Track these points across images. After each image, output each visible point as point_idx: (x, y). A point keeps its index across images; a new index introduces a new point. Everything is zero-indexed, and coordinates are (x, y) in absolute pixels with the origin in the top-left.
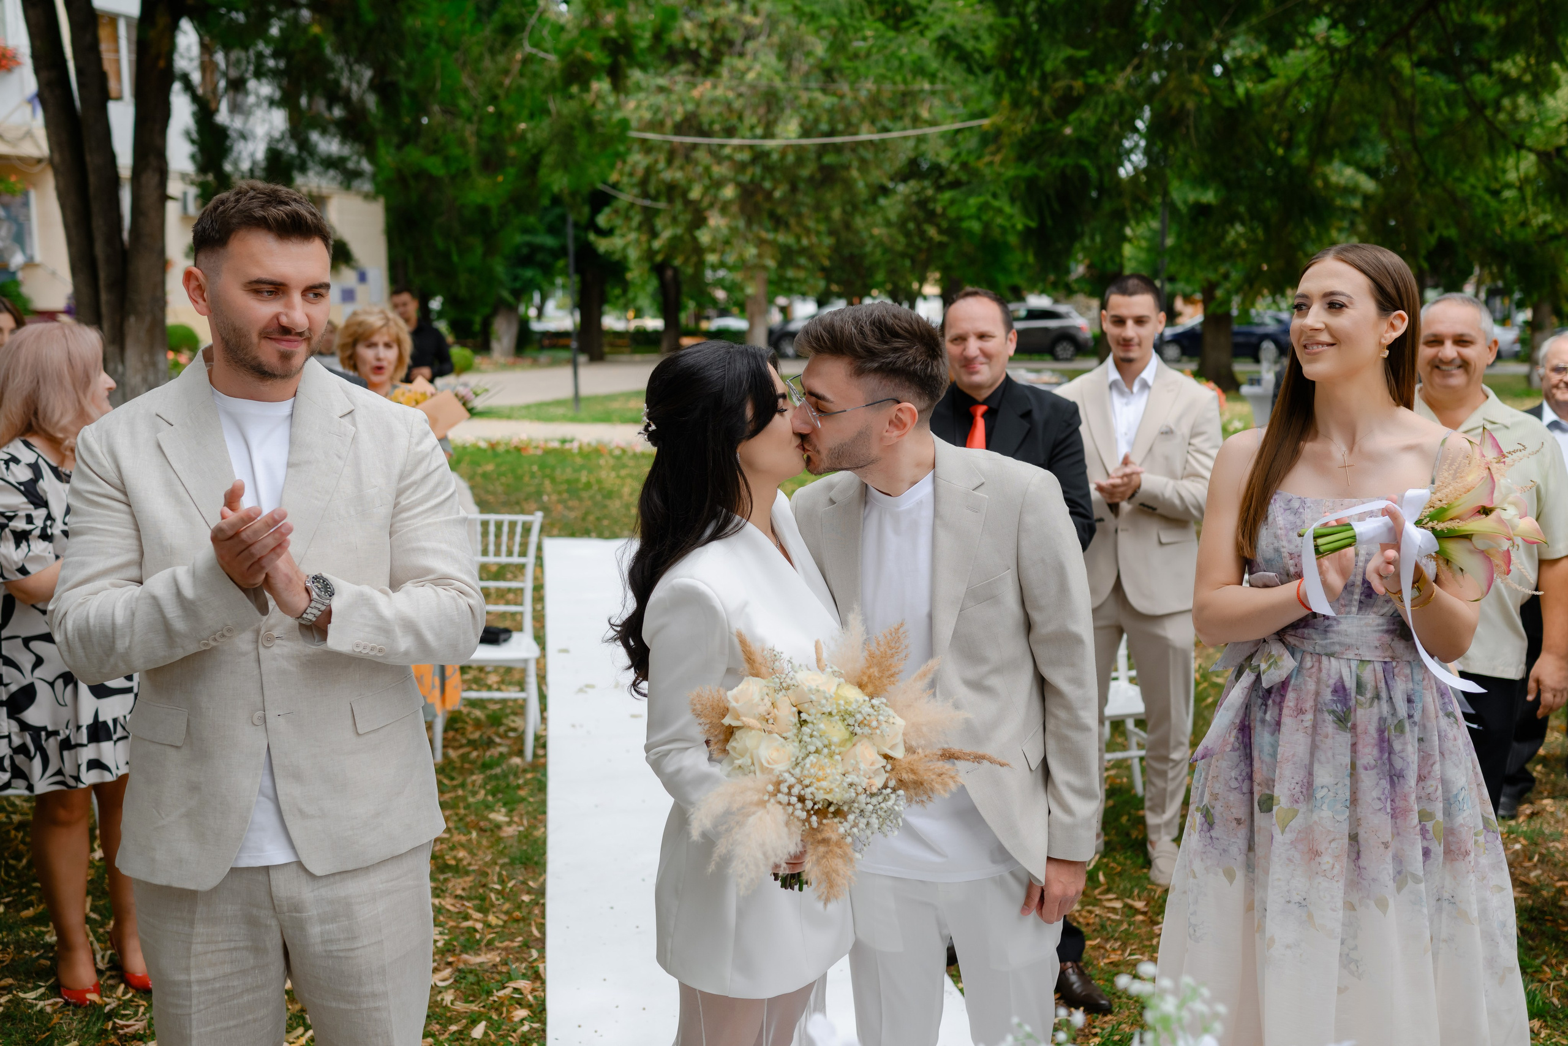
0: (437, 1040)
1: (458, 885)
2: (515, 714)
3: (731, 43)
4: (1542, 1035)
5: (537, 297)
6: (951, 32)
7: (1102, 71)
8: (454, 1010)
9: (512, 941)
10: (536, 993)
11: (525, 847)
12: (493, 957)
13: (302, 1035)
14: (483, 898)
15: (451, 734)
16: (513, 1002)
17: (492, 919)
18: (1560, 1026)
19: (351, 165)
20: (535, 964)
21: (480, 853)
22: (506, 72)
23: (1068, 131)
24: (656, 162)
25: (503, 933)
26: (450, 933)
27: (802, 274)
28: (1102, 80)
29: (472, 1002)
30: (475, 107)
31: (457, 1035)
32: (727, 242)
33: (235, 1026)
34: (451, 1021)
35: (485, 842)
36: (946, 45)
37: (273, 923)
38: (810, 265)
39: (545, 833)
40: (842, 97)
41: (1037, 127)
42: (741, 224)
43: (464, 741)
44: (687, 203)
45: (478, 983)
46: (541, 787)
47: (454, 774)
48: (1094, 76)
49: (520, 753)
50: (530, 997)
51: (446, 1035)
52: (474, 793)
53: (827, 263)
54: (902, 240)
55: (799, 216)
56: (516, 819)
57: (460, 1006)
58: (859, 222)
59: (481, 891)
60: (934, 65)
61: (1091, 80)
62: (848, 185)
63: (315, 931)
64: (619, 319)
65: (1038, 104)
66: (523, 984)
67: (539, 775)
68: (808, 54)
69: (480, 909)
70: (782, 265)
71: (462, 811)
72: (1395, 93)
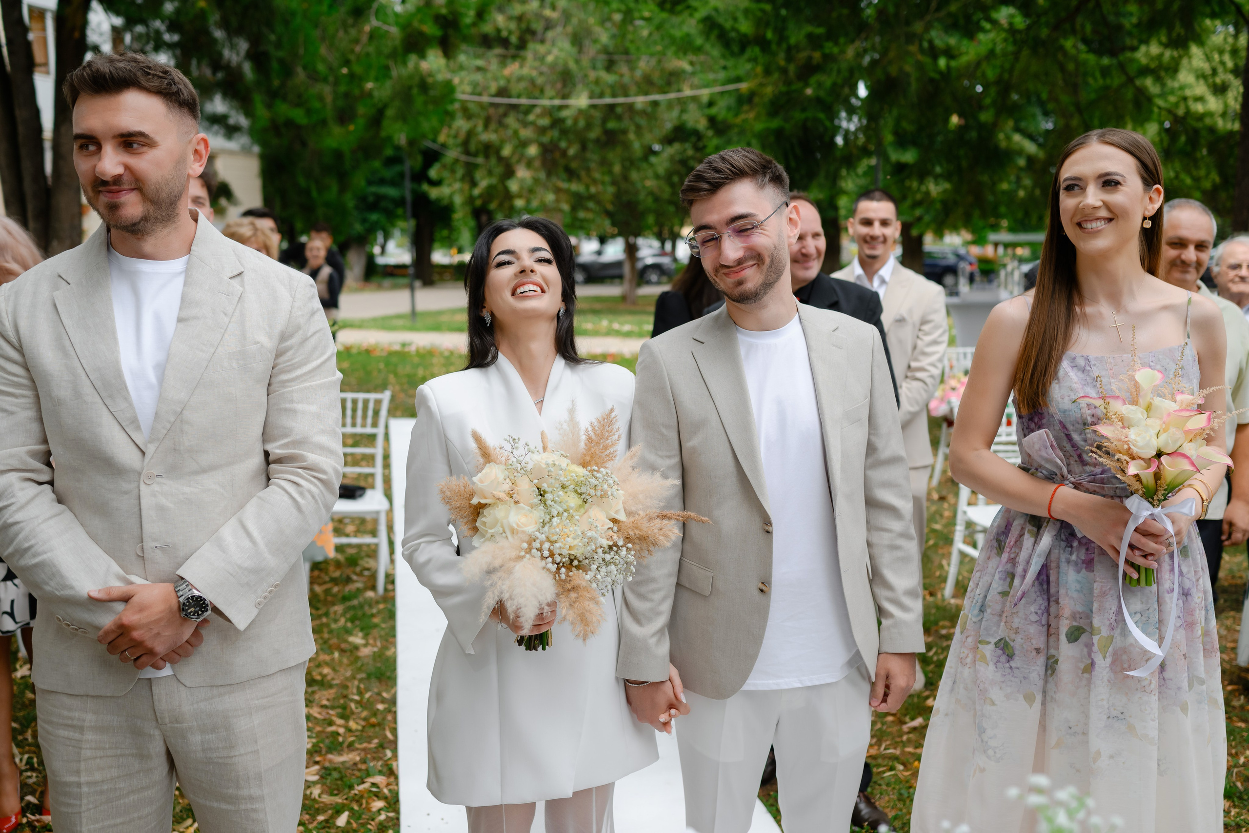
0: (307, 829)
1: (324, 696)
2: (369, 556)
3: (533, 33)
4: (1233, 813)
5: (380, 238)
6: (714, 13)
7: (836, 43)
8: (322, 802)
9: (370, 742)
10: (391, 787)
11: (379, 665)
12: (354, 757)
13: (191, 826)
14: (344, 707)
15: (316, 573)
16: (371, 795)
17: (352, 725)
18: (1245, 806)
19: (232, 121)
20: (389, 762)
21: (342, 670)
22: (357, 41)
23: (809, 91)
24: (475, 126)
25: (362, 736)
26: (317, 737)
27: (590, 216)
28: (836, 50)
29: (336, 795)
30: (331, 69)
31: (324, 824)
32: (531, 191)
33: (122, 824)
34: (318, 811)
35: (345, 661)
36: (711, 25)
37: (157, 733)
38: (598, 208)
39: (395, 653)
40: (622, 76)
41: (784, 89)
42: (542, 175)
43: (327, 578)
44: (500, 159)
45: (341, 779)
46: (391, 615)
47: (319, 605)
48: (830, 47)
49: (374, 588)
50: (386, 791)
51: (315, 824)
52: (336, 621)
53: (610, 207)
54: (667, 190)
55: (588, 170)
56: (371, 641)
57: (326, 799)
58: (634, 175)
59: (342, 701)
60: (699, 41)
61: (827, 51)
62: (627, 145)
63: (196, 739)
64: (445, 255)
65: (784, 71)
66: (379, 779)
67: (389, 606)
68: (595, 41)
69: (342, 716)
70: (574, 209)
71: (326, 636)
72: (1062, 68)
